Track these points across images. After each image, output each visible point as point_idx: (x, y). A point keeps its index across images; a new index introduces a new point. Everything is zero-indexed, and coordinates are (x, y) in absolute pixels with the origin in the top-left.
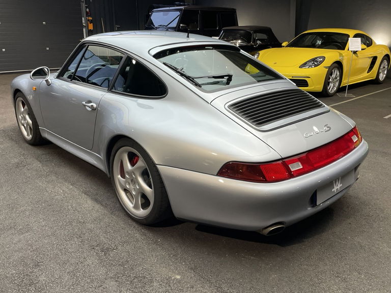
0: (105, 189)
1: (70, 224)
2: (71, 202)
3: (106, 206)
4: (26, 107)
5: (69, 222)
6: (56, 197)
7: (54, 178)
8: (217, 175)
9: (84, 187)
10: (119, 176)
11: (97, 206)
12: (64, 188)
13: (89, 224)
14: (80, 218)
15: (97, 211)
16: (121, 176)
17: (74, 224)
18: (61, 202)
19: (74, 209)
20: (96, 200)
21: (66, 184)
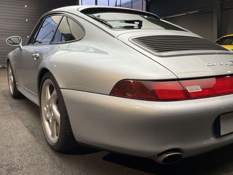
8: (110, 95)
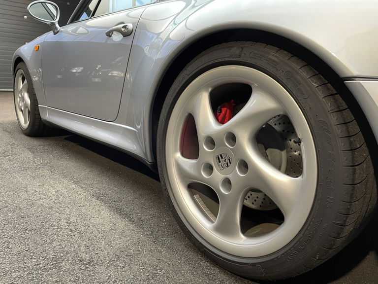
0: (134, 192)
1: (55, 267)
2: (68, 211)
3: (139, 224)
4: (26, 81)
5: (55, 258)
6: (41, 202)
7: (47, 172)
9: (97, 188)
10: (178, 155)
11: (122, 224)
12: (60, 187)
13: (103, 268)
14: (82, 248)
15: (122, 234)
16: (183, 155)
17: (65, 265)
18: (48, 211)
19: (72, 227)
20: (119, 211)
21: (66, 182)
